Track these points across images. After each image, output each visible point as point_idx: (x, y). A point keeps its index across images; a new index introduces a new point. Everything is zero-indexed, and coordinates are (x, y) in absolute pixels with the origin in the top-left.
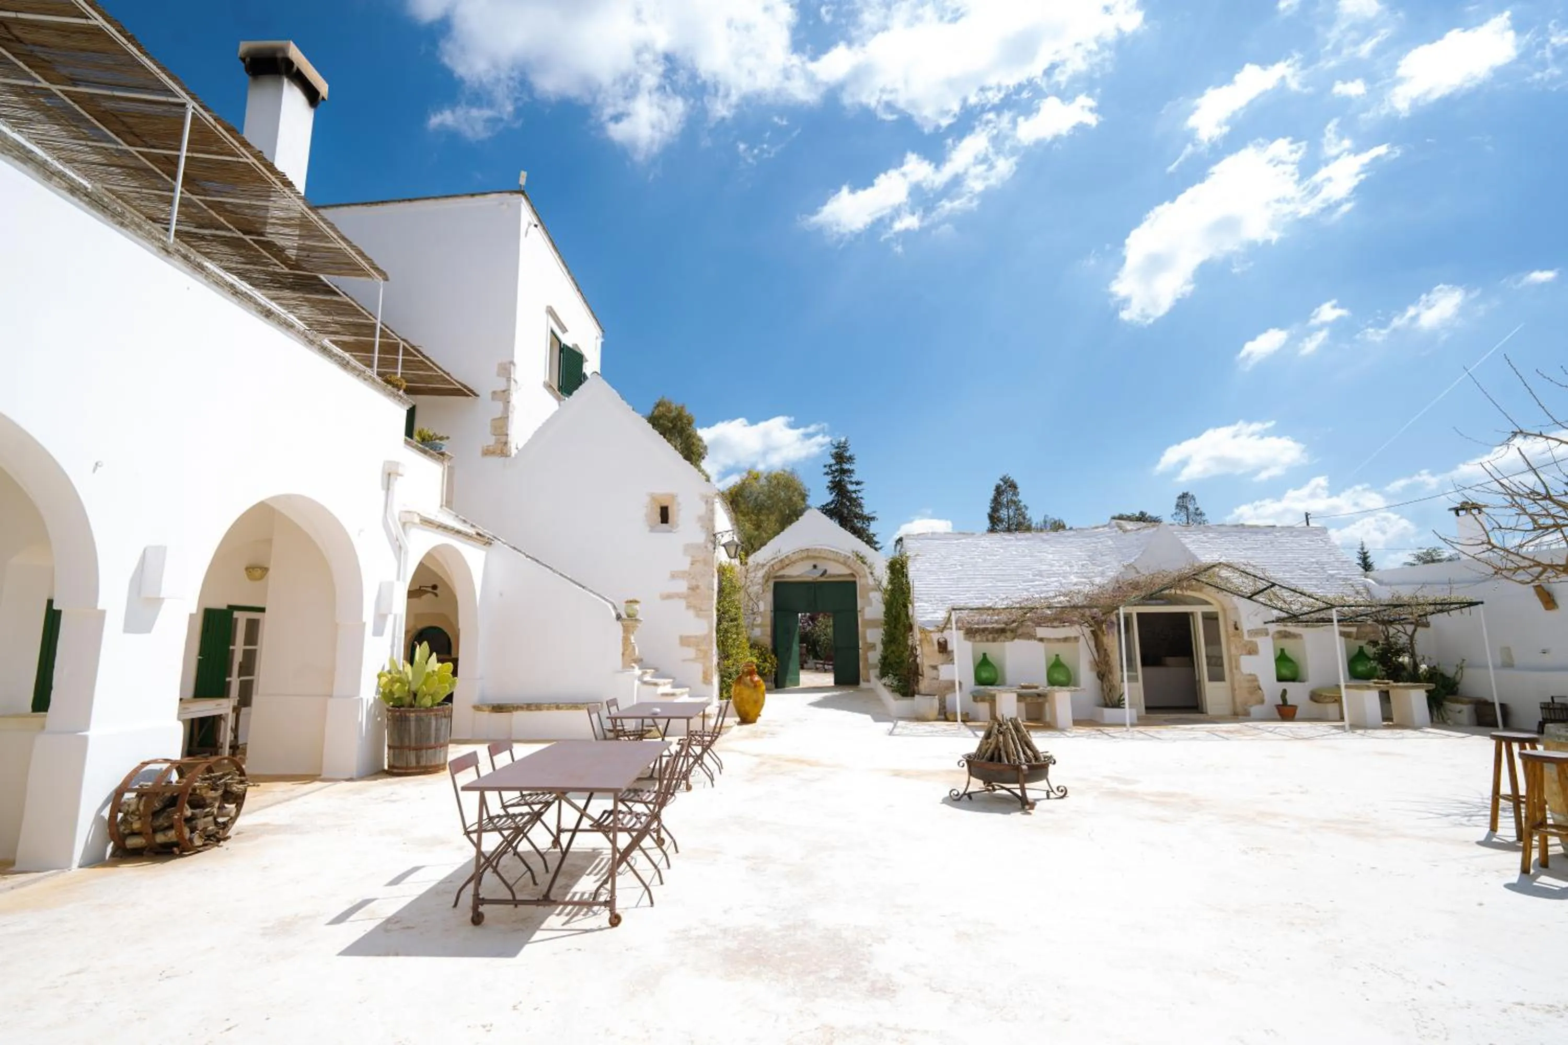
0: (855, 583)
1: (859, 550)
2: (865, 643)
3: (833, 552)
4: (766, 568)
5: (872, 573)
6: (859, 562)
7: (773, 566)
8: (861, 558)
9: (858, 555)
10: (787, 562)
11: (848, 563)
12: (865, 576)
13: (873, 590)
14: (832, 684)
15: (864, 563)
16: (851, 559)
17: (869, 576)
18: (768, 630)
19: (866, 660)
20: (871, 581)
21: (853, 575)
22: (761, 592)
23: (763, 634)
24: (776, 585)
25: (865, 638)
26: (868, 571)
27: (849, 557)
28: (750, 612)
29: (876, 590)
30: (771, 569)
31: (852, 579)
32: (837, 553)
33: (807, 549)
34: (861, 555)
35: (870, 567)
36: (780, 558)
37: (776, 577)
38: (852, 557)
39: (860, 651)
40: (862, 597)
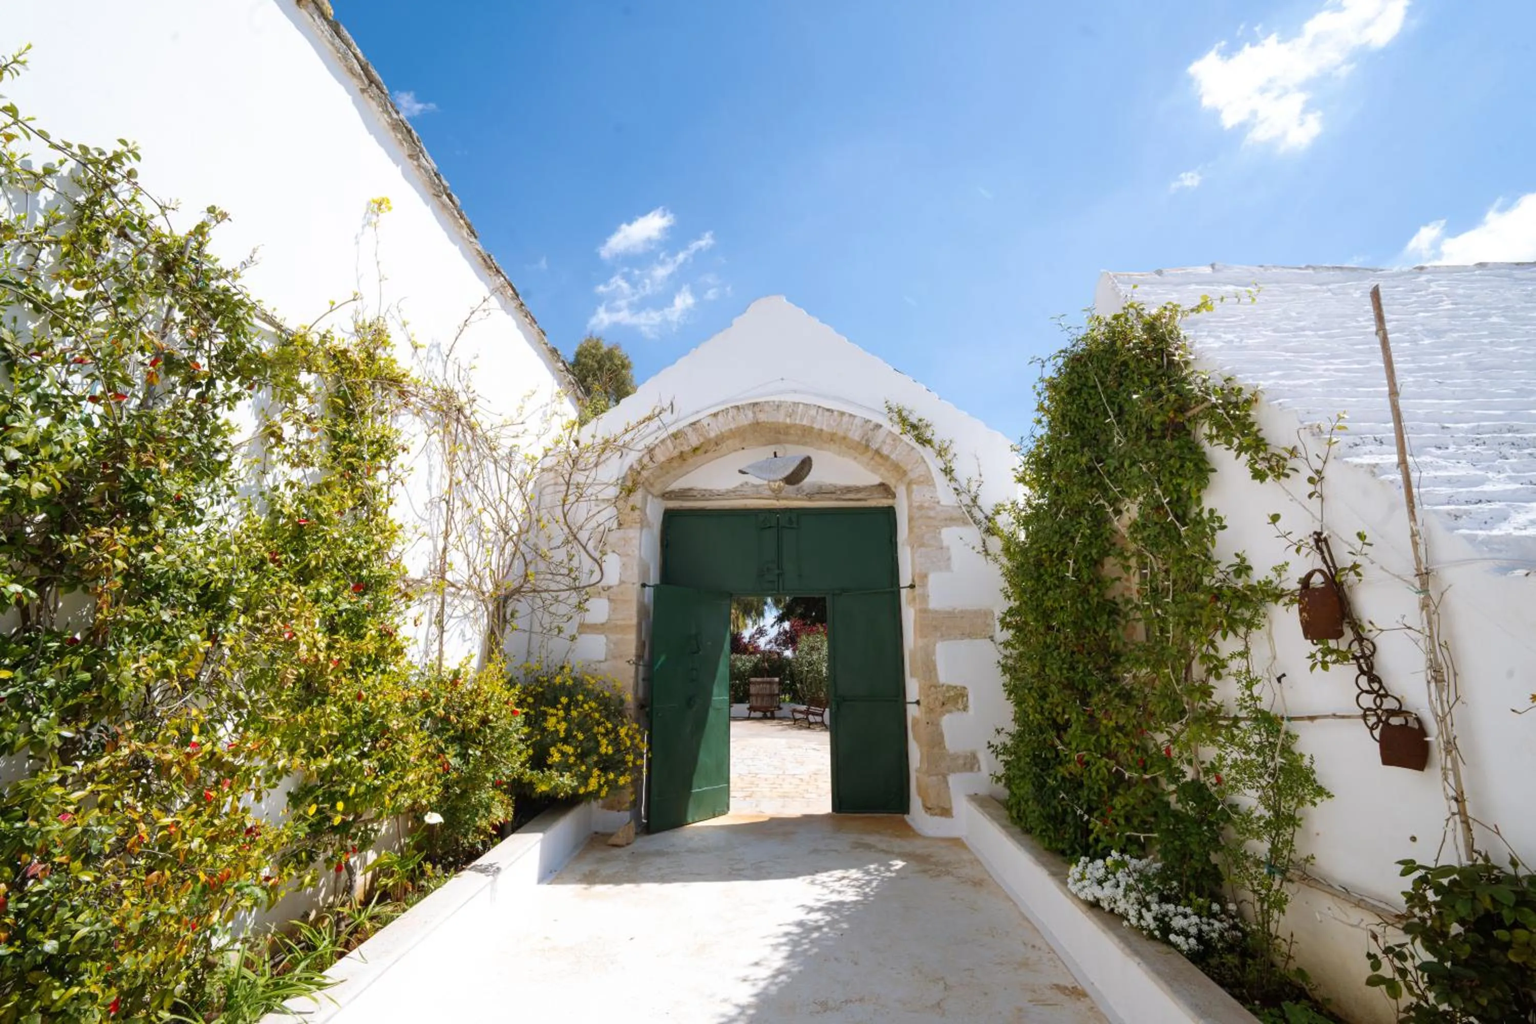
0: (889, 513)
1: (908, 406)
2: (931, 686)
3: (830, 411)
4: (632, 458)
5: (948, 471)
6: (908, 439)
7: (651, 451)
8: (914, 427)
9: (904, 420)
10: (694, 441)
11: (874, 446)
12: (927, 481)
13: (951, 521)
14: (823, 805)
15: (924, 442)
16: (881, 433)
17: (940, 480)
18: (630, 643)
19: (936, 741)
20: (945, 495)
21: (885, 489)
22: (615, 526)
23: (612, 656)
24: (670, 517)
25: (929, 668)
26: (935, 464)
27: (878, 426)
28: (567, 581)
29: (965, 523)
30: (646, 460)
31: (885, 502)
32: (842, 414)
33: (755, 404)
34: (913, 419)
35: (941, 453)
36: (672, 430)
37: (666, 496)
38: (886, 424)
39: (912, 711)
40: (918, 543)
